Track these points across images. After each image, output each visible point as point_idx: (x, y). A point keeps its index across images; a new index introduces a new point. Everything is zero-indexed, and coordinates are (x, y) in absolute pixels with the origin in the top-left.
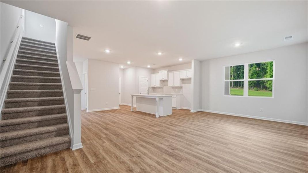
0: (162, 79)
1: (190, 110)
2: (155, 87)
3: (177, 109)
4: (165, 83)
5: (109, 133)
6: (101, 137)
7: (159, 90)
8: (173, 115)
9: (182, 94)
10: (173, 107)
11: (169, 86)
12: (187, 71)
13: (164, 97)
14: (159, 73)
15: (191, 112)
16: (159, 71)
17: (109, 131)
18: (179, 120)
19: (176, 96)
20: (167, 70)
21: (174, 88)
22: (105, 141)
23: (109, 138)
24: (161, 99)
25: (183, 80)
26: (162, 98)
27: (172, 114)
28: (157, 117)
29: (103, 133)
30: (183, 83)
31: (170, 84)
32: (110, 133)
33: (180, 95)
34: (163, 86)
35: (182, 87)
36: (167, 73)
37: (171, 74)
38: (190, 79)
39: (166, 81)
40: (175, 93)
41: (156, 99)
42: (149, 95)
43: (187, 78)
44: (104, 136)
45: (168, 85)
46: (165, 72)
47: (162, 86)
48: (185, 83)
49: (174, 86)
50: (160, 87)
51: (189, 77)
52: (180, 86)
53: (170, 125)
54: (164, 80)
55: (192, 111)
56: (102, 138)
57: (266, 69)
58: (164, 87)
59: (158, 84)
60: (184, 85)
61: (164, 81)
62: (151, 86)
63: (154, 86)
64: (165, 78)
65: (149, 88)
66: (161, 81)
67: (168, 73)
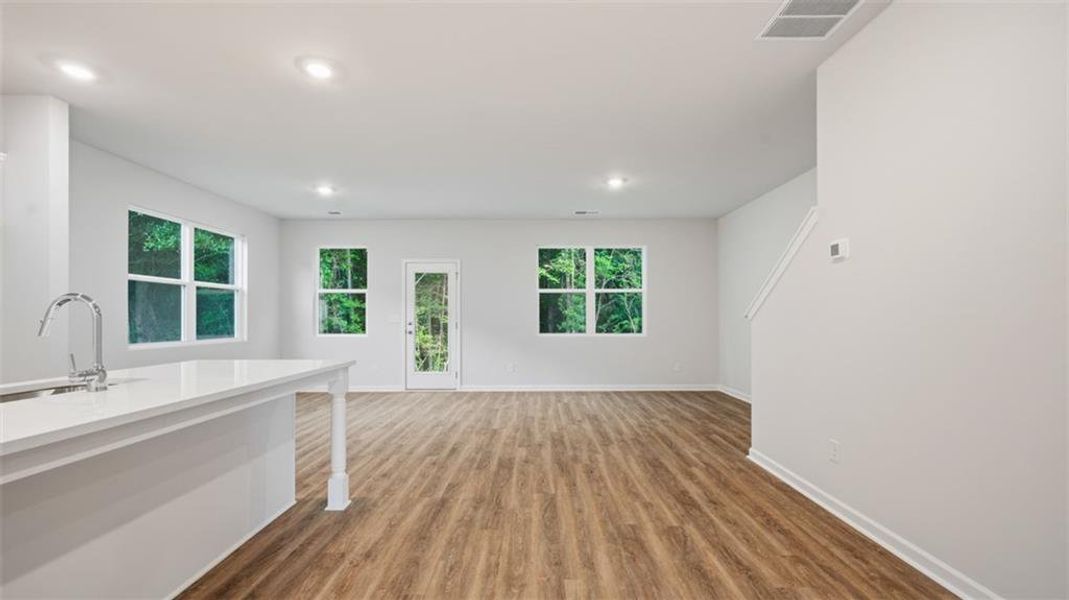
5: (680, 477)
6: (707, 470)
17: (676, 486)
22: (693, 457)
23: (682, 463)
29: (699, 484)
32: (674, 478)
44: (695, 470)
56: (704, 466)
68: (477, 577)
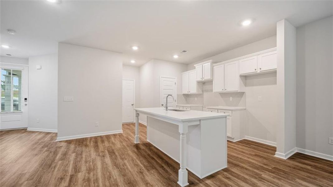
0: (199, 79)
1: (274, 149)
2: (189, 93)
3: (234, 141)
4: (207, 87)
7: (196, 99)
9: (245, 108)
10: (228, 137)
11: (214, 91)
14: (194, 68)
16: (195, 65)
19: (230, 112)
20: (211, 61)
21: (224, 95)
25: (245, 78)
30: (246, 85)
31: (217, 87)
33: (241, 110)
34: (203, 92)
35: (244, 93)
36: (210, 66)
37: (218, 68)
38: (273, 73)
39: (209, 82)
43: (259, 71)
45: (212, 90)
46: (207, 65)
47: (201, 93)
49: (225, 91)
50: (197, 94)
52: (238, 91)
54: (203, 80)
58: (205, 94)
59: (193, 89)
60: (247, 90)
61: (204, 83)
62: (183, 93)
63: (186, 93)
64: (207, 77)
66: (199, 82)
67: (213, 66)
68: (100, 178)
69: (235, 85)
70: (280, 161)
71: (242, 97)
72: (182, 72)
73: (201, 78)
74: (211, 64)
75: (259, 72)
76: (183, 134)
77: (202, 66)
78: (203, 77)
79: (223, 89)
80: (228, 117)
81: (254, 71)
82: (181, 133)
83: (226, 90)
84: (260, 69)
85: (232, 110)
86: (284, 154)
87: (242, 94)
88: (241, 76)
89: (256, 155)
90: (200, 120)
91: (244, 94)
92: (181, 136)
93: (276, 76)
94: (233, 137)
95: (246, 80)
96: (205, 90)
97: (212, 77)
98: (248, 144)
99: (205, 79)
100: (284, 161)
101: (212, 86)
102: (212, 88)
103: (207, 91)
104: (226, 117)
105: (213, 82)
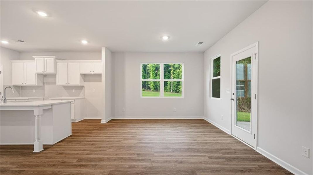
0: (40, 71)
1: (100, 120)
2: (25, 85)
3: (76, 122)
4: (47, 80)
7: (34, 91)
8: (75, 136)
9: (84, 97)
11: (57, 84)
12: (94, 63)
13: (53, 106)
14: (34, 59)
15: (101, 123)
16: (34, 57)
18: (92, 144)
20: (54, 57)
21: (67, 88)
24: (48, 109)
25: (85, 76)
26: (50, 107)
27: (71, 134)
28: (36, 150)
30: (85, 81)
31: (61, 81)
33: (81, 99)
34: (44, 83)
35: (83, 86)
37: (61, 65)
38: (100, 75)
39: (52, 76)
40: (70, 96)
41: (33, 111)
42: (8, 104)
45: (55, 83)
46: (50, 60)
47: (41, 84)
48: (89, 81)
49: (69, 85)
51: (97, 71)
52: (80, 85)
53: (80, 166)
54: (45, 73)
55: (103, 122)
57: (149, 74)
58: (47, 87)
59: (32, 81)
60: (86, 84)
61: (45, 76)
62: (13, 85)
63: (20, 84)
64: (50, 70)
65: (6, 88)
66: (38, 75)
67: (56, 63)
69: (76, 81)
70: (103, 124)
71: (82, 89)
72: (11, 60)
73: (42, 71)
74: (54, 59)
75: (93, 73)
76: (38, 115)
77: (44, 59)
78: (45, 70)
79: (67, 83)
80: (72, 103)
81: (90, 72)
82: (36, 115)
83: (69, 83)
84: (94, 72)
85: (74, 99)
86: (105, 121)
87: (82, 87)
88: (81, 74)
89: (91, 125)
90: (52, 105)
91: (84, 88)
92: (36, 117)
93: (101, 77)
94: (75, 119)
95: (85, 77)
96: (46, 83)
97: (55, 72)
98: (86, 121)
99: (47, 72)
100: (105, 124)
101: (56, 79)
102: (56, 81)
103: (49, 83)
104: (71, 103)
105: (57, 76)
